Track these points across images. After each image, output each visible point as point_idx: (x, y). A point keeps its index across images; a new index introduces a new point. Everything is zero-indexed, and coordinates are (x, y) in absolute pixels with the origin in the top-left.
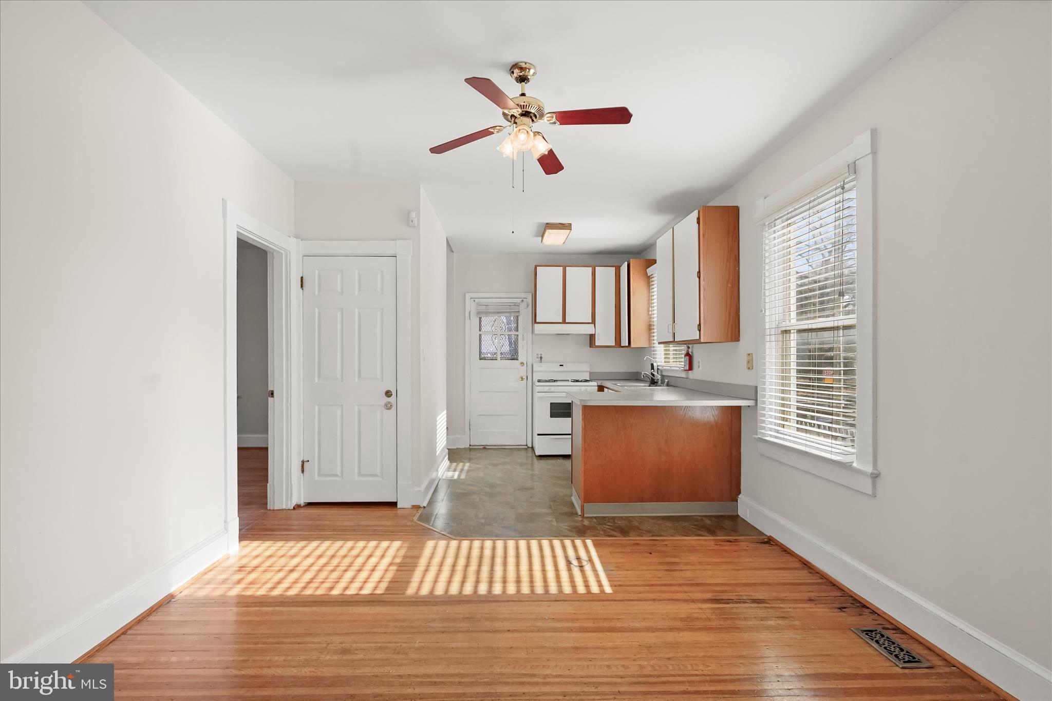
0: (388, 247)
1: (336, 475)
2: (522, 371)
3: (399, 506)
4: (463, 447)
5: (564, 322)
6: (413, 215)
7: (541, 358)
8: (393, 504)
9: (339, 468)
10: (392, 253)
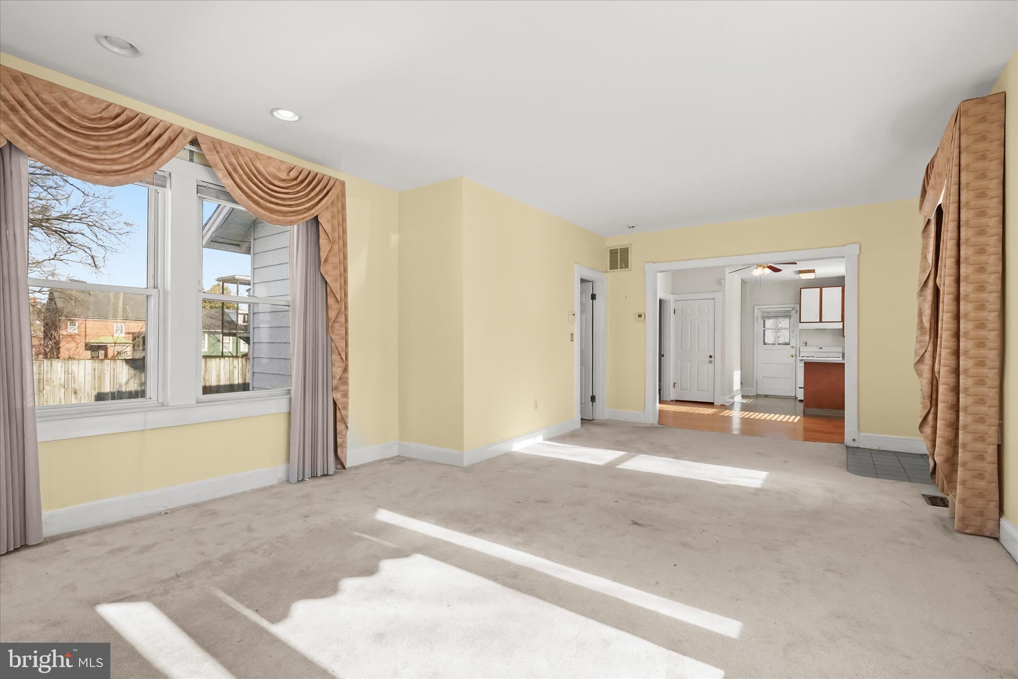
0: (711, 295)
1: (687, 390)
2: (793, 352)
3: (715, 404)
4: (752, 395)
5: (821, 321)
6: (723, 281)
7: (806, 344)
8: (712, 404)
9: (689, 386)
10: (712, 298)
